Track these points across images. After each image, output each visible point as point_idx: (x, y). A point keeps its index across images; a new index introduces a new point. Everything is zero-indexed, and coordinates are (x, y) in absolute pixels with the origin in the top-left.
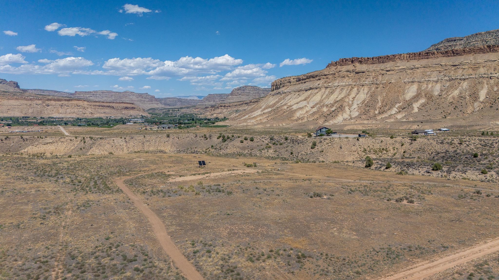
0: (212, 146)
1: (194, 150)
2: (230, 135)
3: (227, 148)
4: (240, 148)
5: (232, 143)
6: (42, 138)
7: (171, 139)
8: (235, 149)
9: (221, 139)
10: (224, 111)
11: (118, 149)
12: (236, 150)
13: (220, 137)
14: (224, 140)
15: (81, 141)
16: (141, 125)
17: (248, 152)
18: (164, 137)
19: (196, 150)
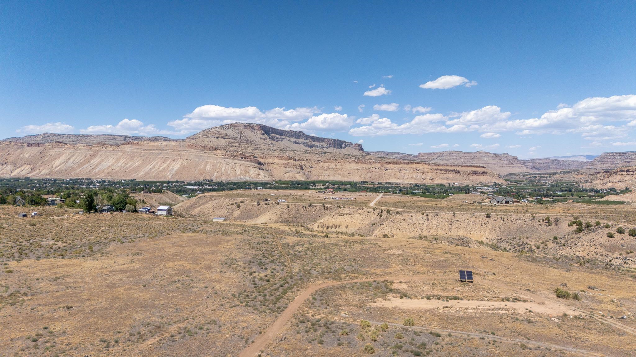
0: (555, 238)
1: (523, 242)
2: (593, 222)
3: (576, 245)
4: (605, 247)
5: (589, 236)
6: (341, 208)
7: (492, 221)
8: (592, 248)
9: (575, 227)
10: (628, 177)
11: (416, 229)
12: (595, 250)
13: (574, 223)
14: (579, 231)
15: (378, 214)
16: (484, 196)
17: (619, 256)
18: (483, 216)
19: (526, 241)
